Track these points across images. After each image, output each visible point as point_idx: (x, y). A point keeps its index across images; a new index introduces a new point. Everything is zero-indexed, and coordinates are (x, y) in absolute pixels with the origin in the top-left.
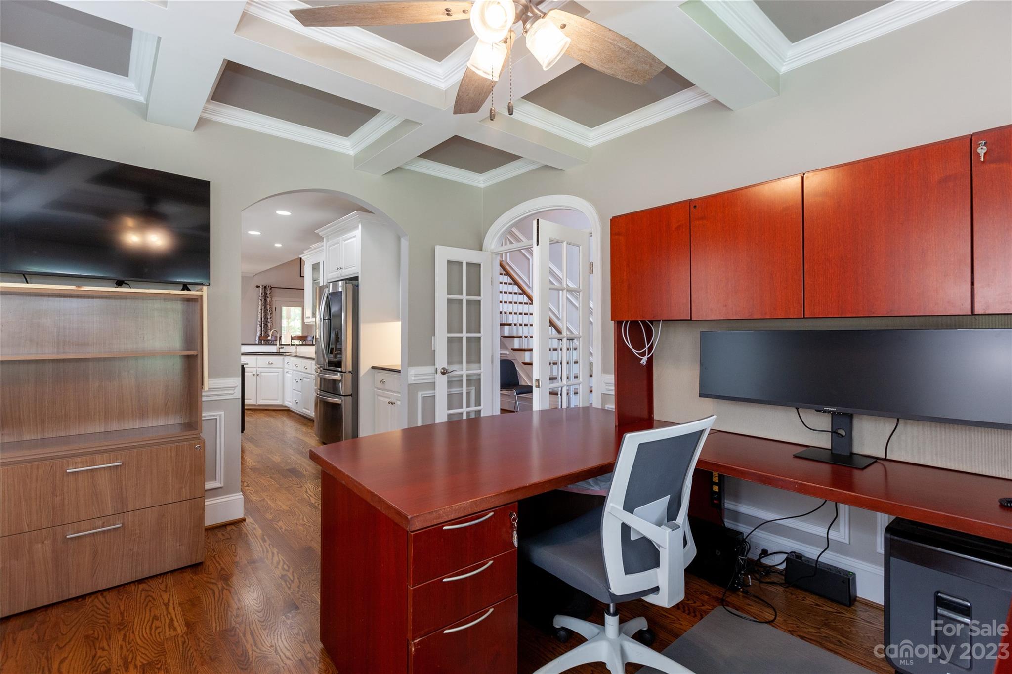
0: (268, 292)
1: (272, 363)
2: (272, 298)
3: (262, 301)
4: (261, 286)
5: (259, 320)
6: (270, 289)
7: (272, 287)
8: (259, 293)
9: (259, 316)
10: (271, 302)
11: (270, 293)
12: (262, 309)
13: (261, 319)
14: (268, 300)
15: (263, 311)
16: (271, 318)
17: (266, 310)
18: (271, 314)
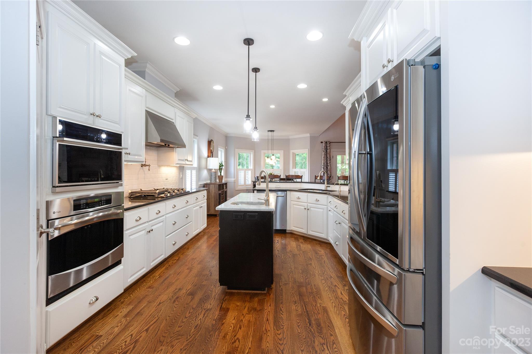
0: (328, 146)
1: (318, 201)
2: (330, 150)
3: (324, 152)
4: (324, 142)
5: (323, 164)
6: (329, 143)
7: (330, 142)
8: (323, 147)
9: (323, 162)
10: (330, 152)
11: (329, 146)
12: (324, 157)
13: (324, 164)
14: (328, 151)
15: (325, 159)
16: (330, 163)
17: (327, 157)
18: (330, 160)
